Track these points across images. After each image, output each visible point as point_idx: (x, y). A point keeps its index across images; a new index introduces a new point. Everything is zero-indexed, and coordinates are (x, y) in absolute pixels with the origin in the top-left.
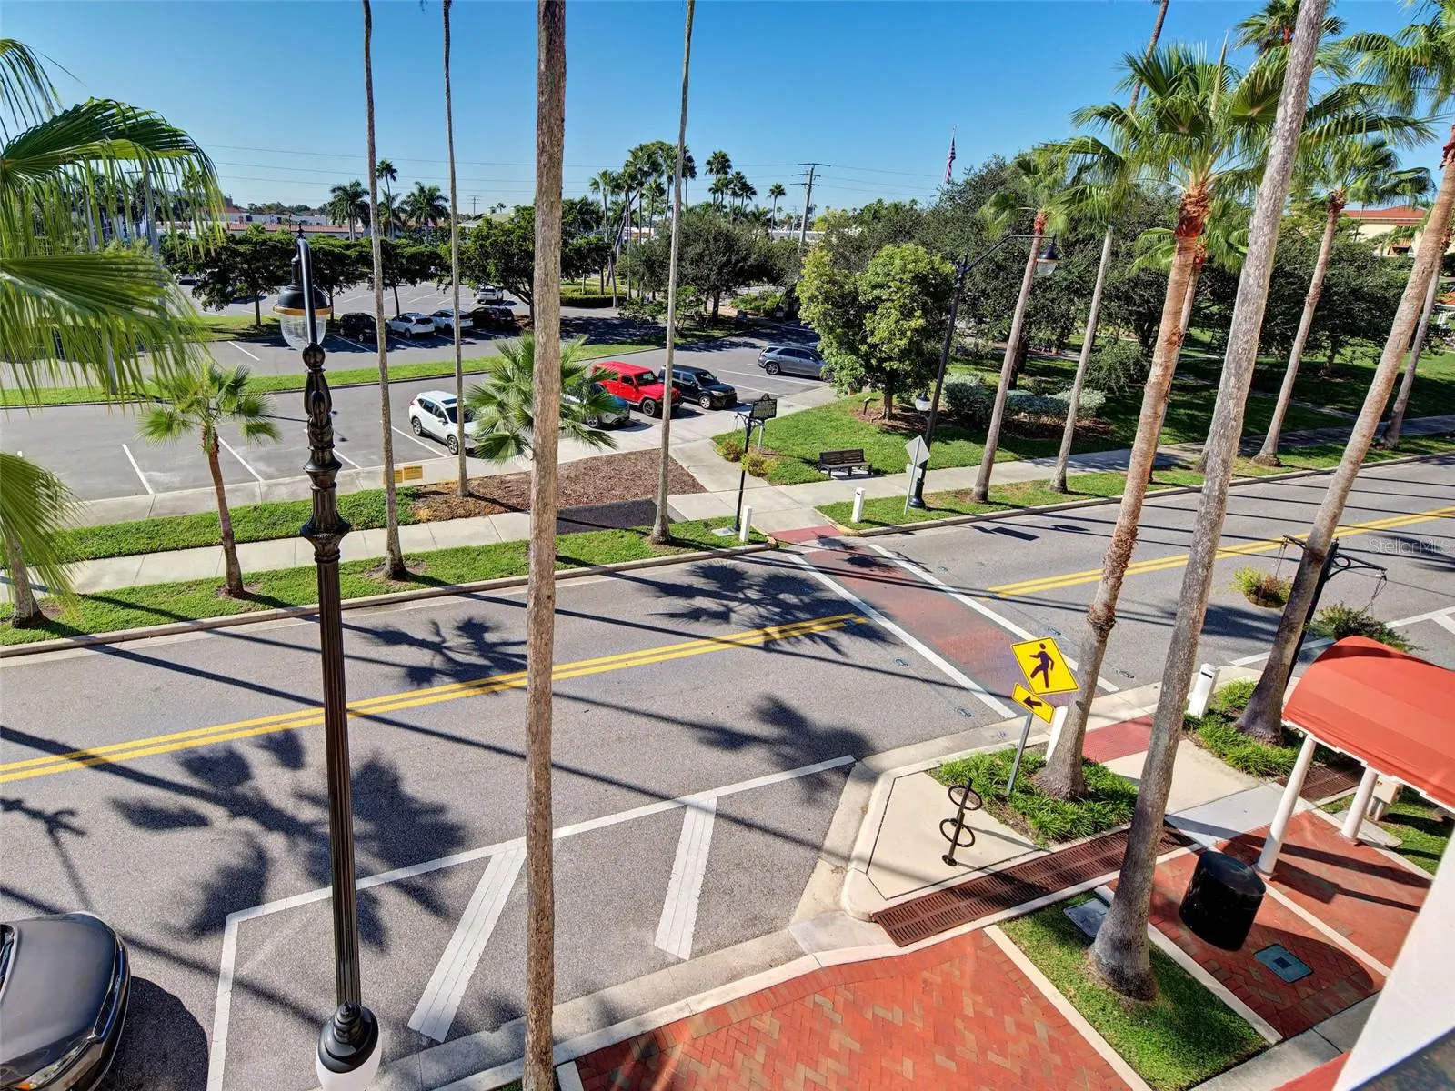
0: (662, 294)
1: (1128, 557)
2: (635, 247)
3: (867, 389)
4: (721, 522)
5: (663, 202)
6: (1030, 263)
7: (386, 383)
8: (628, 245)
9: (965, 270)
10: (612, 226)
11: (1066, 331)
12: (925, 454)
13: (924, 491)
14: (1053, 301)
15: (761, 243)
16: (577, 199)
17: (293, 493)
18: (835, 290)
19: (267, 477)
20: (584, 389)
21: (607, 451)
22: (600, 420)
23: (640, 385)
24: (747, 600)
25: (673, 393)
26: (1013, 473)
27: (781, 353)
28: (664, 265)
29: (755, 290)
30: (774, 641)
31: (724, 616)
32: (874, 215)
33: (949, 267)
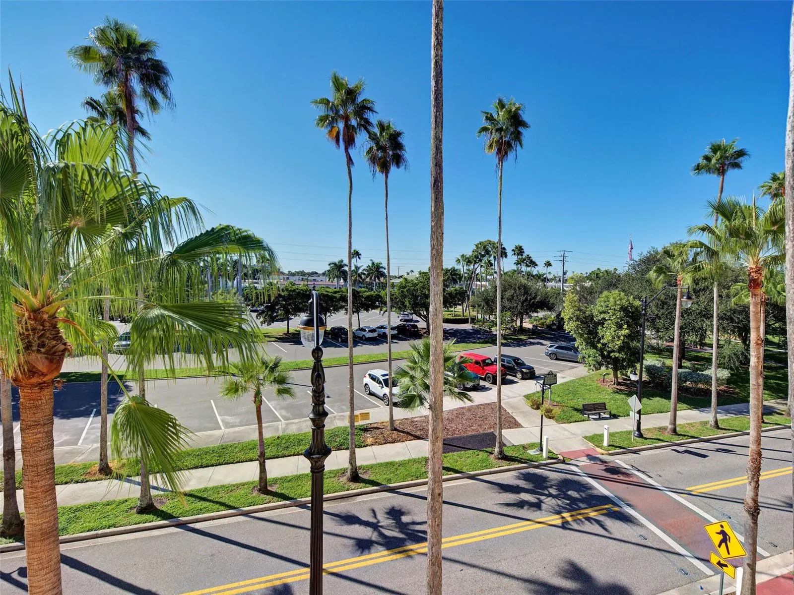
0: (494, 316)
1: (760, 469)
2: (479, 292)
3: (603, 368)
4: (532, 446)
5: (492, 269)
6: (678, 301)
7: (352, 365)
8: (475, 291)
9: (646, 305)
10: (467, 281)
11: (703, 337)
12: (639, 406)
13: (642, 427)
14: (693, 320)
15: (542, 290)
16: (449, 268)
17: (299, 429)
18: (581, 315)
19: (286, 419)
20: (455, 368)
21: (468, 403)
22: (464, 385)
23: (484, 366)
24: (550, 495)
25: (502, 371)
26: (688, 416)
27: (556, 348)
28: (494, 301)
29: (541, 314)
30: (567, 522)
31: (538, 506)
32: (596, 276)
33: (637, 303)
